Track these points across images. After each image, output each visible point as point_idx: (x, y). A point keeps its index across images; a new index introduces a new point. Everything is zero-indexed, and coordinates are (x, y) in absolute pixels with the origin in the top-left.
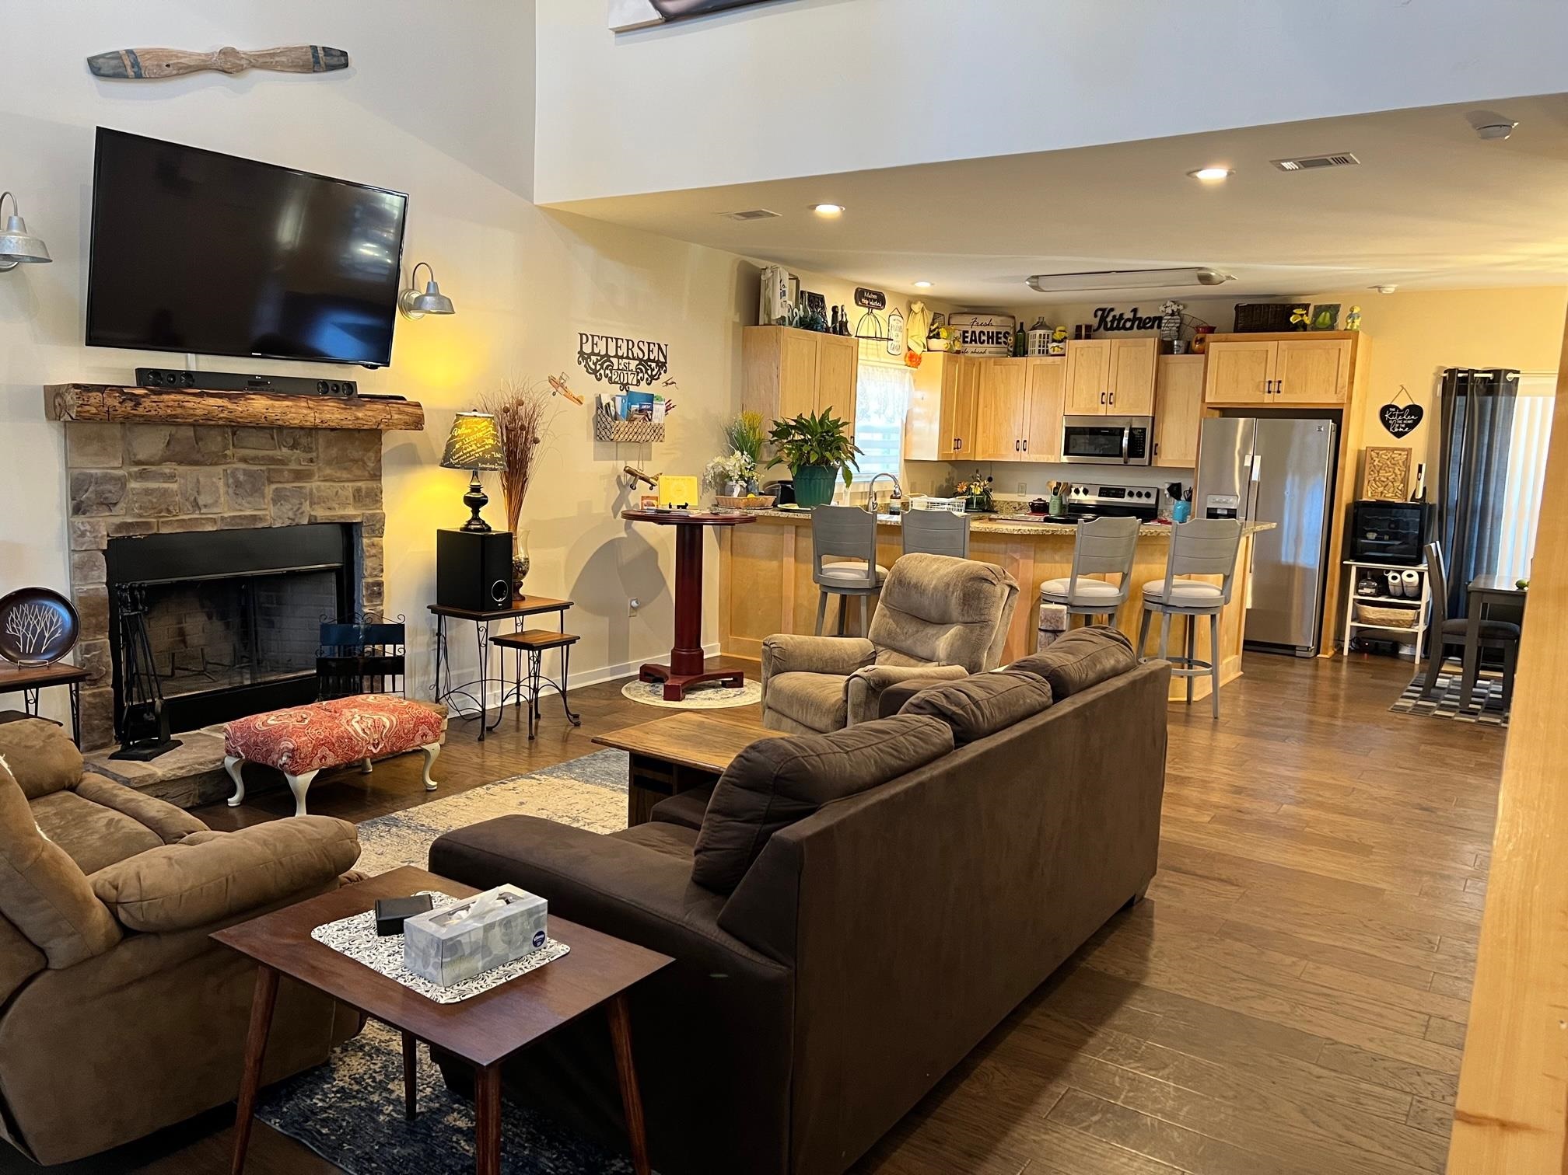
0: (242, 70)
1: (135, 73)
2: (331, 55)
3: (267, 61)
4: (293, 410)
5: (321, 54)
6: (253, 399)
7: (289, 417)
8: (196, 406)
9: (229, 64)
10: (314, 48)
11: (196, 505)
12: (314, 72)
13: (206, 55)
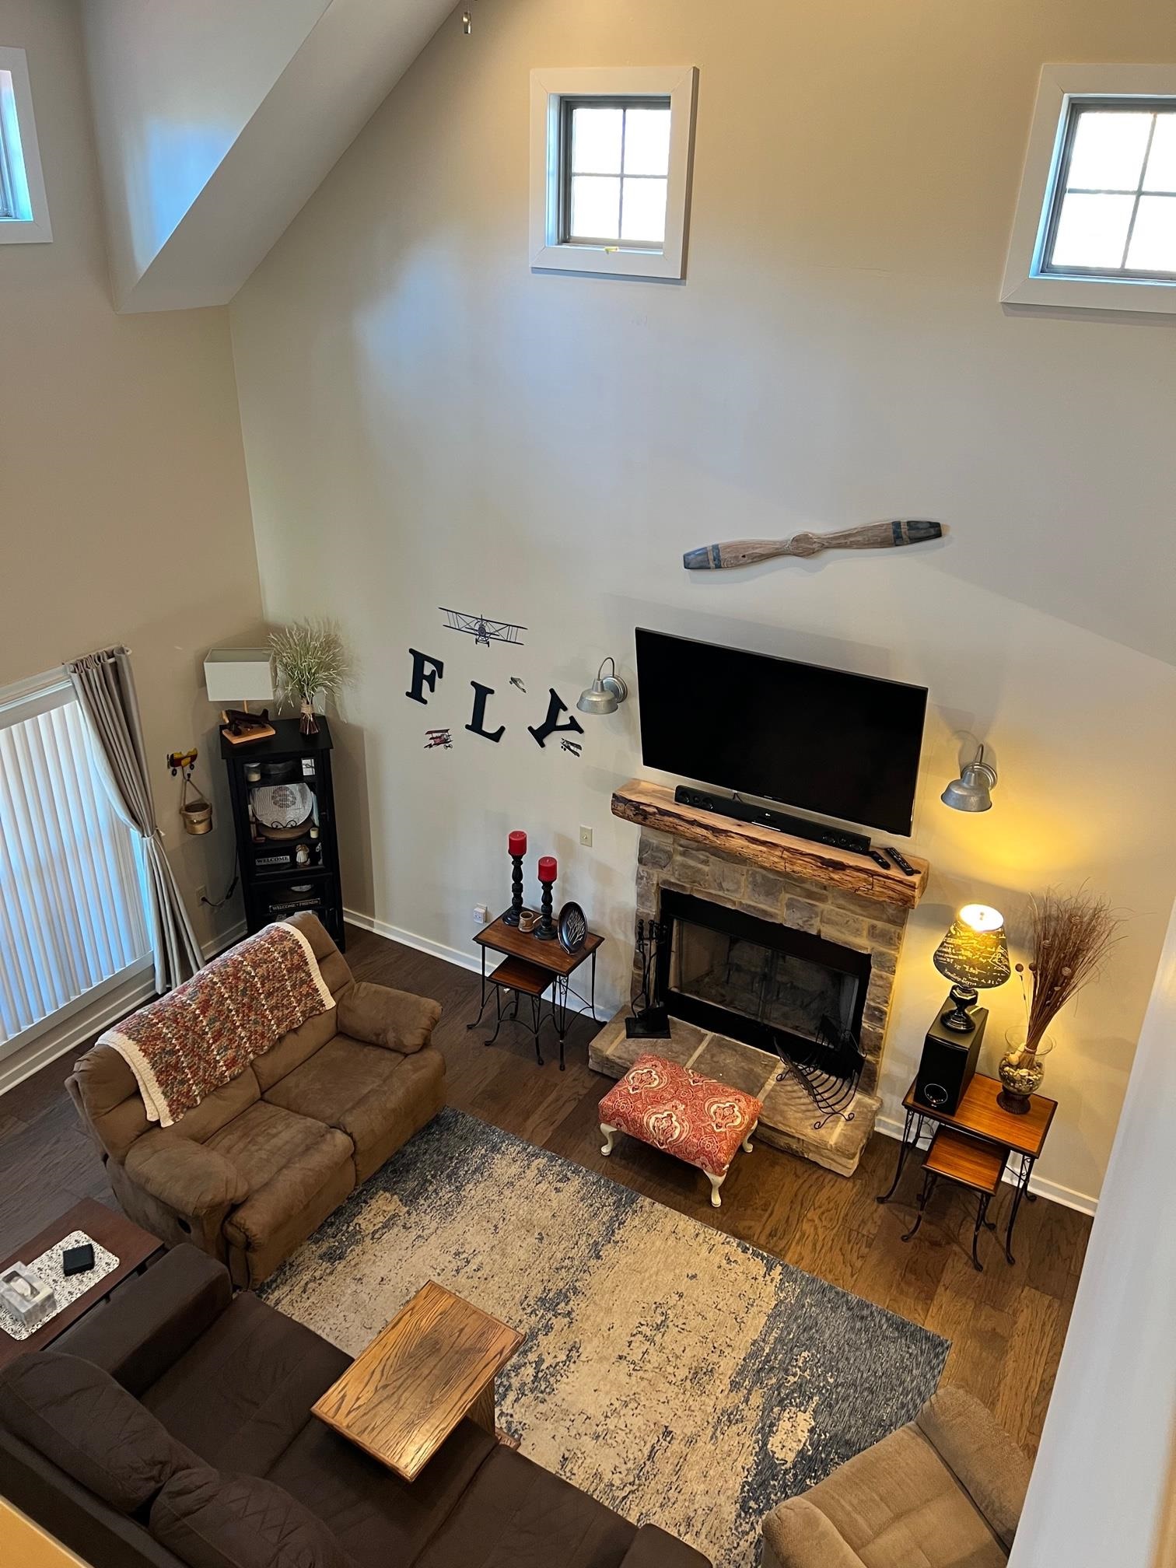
0: (813, 553)
1: (716, 565)
2: (918, 528)
3: (843, 541)
4: (764, 855)
5: (904, 529)
6: (733, 837)
7: (760, 859)
8: (686, 830)
9: (805, 548)
10: (897, 525)
11: (721, 888)
12: (897, 545)
13: (781, 542)
